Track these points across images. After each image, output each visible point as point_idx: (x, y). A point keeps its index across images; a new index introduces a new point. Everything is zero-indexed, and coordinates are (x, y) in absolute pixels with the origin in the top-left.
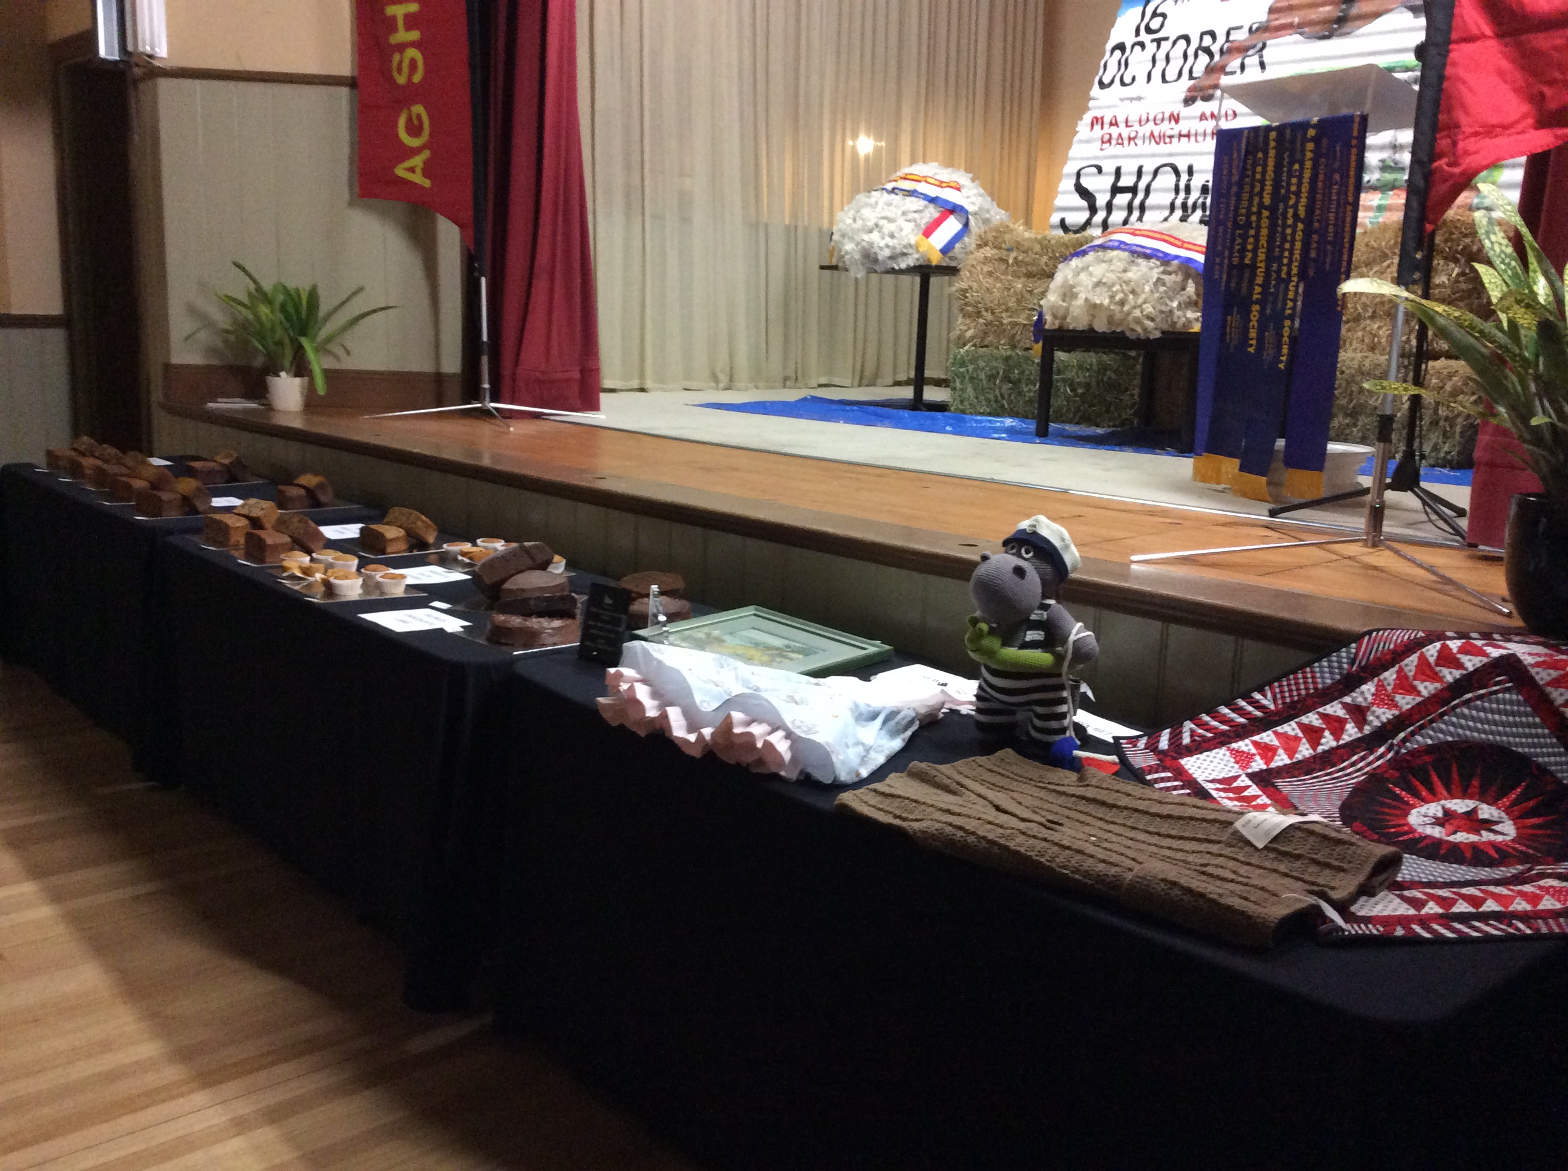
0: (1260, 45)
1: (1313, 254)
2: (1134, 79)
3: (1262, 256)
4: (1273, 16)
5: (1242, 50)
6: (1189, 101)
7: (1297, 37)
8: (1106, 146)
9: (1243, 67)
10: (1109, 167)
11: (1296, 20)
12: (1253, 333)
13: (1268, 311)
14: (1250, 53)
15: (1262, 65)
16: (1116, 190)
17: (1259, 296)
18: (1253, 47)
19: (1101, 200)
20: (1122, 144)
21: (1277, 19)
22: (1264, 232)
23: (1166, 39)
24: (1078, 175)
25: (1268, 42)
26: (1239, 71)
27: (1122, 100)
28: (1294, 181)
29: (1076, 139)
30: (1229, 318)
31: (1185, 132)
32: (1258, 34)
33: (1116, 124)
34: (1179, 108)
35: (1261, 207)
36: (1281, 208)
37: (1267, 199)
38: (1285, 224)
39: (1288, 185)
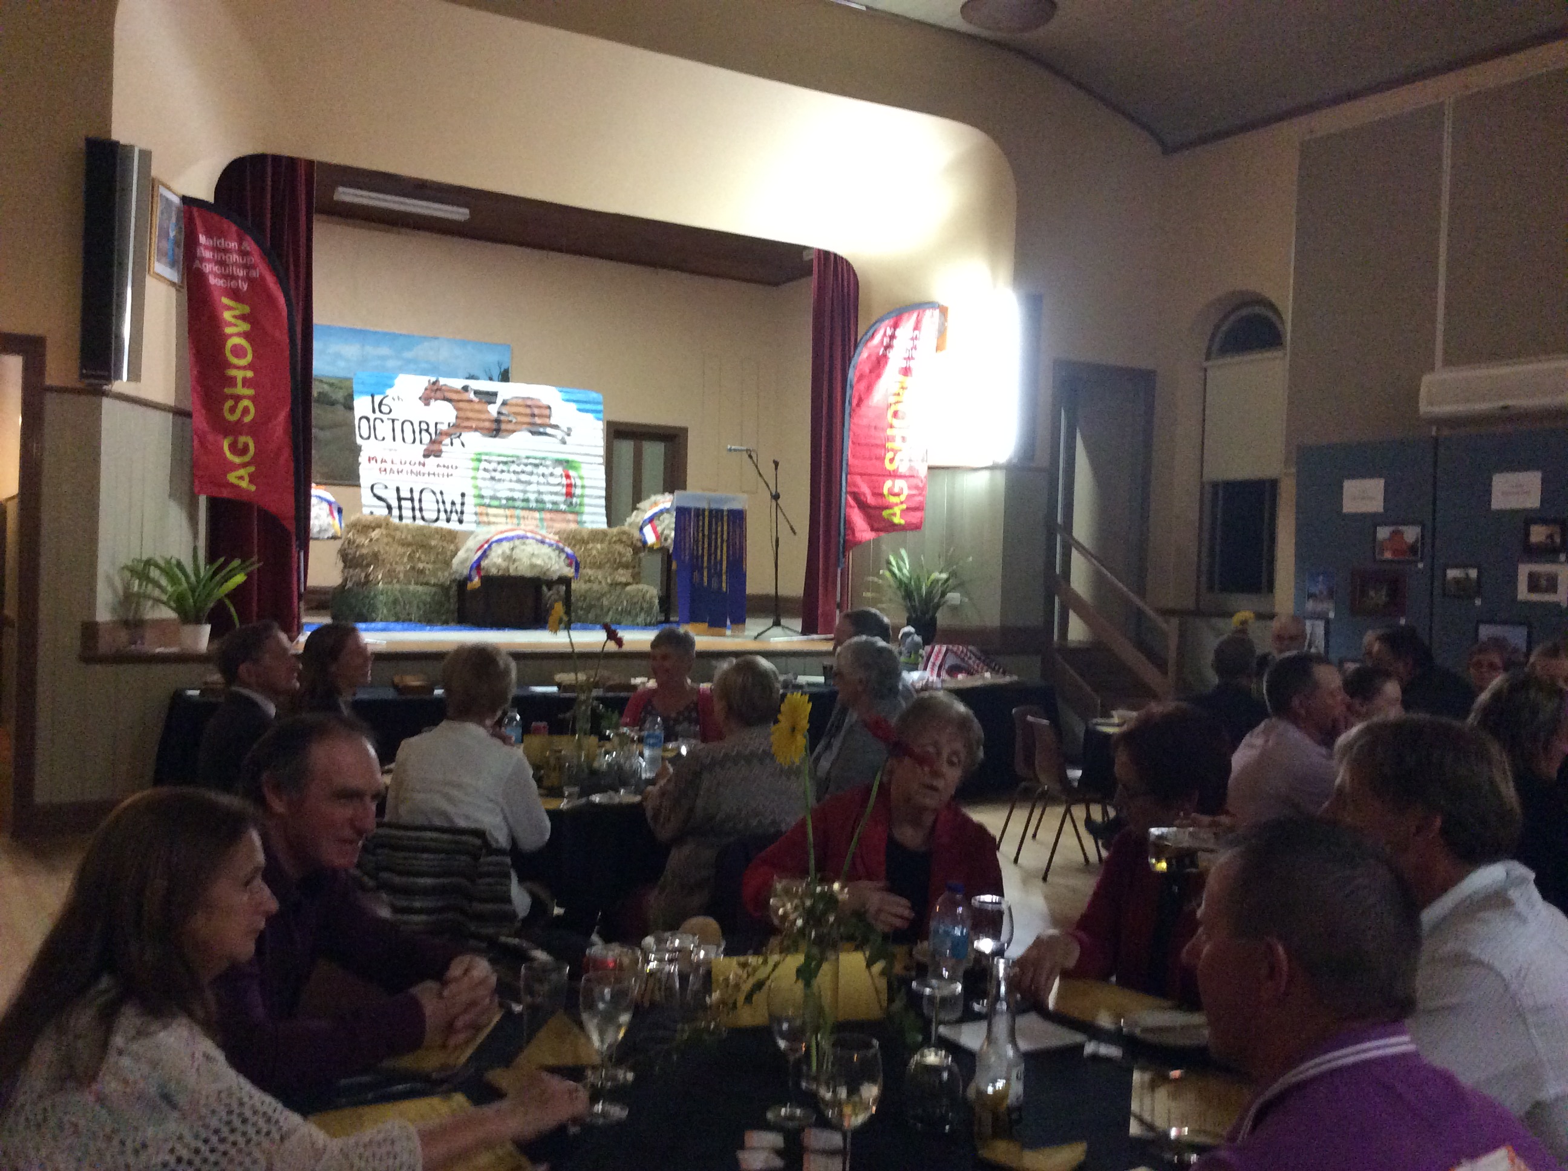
0: (458, 434)
1: (731, 553)
2: (384, 439)
3: (706, 552)
4: (459, 421)
5: (447, 434)
6: (426, 456)
7: (478, 434)
8: (383, 473)
10: (390, 485)
11: (473, 425)
12: (705, 579)
13: (713, 571)
14: (453, 437)
15: (463, 445)
16: (400, 499)
17: (707, 567)
18: (455, 434)
19: (393, 503)
20: (394, 474)
21: (463, 422)
23: (397, 420)
24: (372, 487)
25: (462, 433)
27: (381, 448)
28: (719, 528)
29: (361, 466)
30: (694, 574)
32: (454, 428)
33: (385, 461)
35: (703, 535)
36: (713, 537)
37: (706, 533)
38: (716, 542)
39: (716, 529)
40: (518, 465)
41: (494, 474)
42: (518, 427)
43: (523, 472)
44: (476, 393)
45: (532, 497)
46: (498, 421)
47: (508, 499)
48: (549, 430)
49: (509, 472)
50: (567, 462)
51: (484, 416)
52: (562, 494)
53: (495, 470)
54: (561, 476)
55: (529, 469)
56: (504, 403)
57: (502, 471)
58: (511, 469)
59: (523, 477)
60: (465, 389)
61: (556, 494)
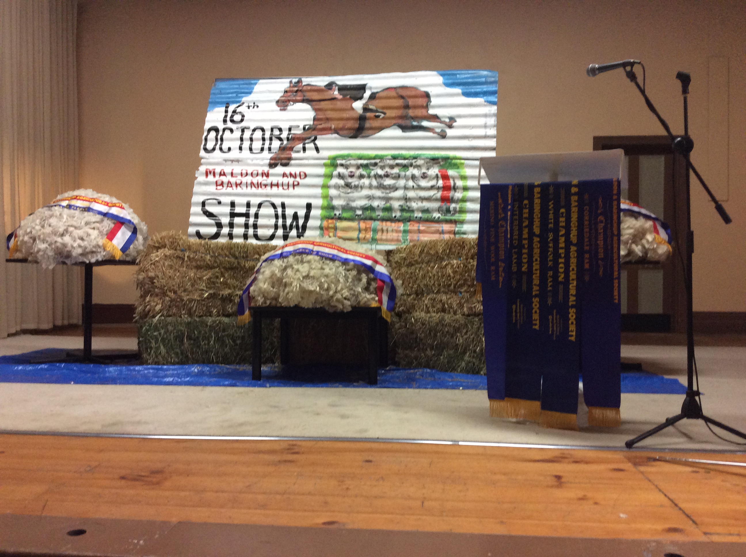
0: (313, 138)
1: (587, 266)
2: (229, 149)
3: (536, 266)
4: (316, 122)
5: (302, 139)
6: (272, 165)
7: (336, 135)
8: (219, 187)
9: (304, 149)
10: (227, 200)
11: (333, 127)
12: (536, 317)
13: (550, 302)
14: (307, 141)
15: (317, 149)
16: (233, 215)
17: (538, 292)
18: (309, 138)
19: (225, 220)
20: (231, 186)
21: (321, 124)
22: (537, 251)
23: (248, 128)
24: (203, 204)
25: (318, 137)
26: (302, 151)
27: (226, 161)
28: (562, 219)
29: (196, 182)
30: (514, 307)
31: (275, 182)
32: (310, 131)
33: (224, 174)
34: (266, 169)
35: (531, 234)
36: (551, 236)
37: (537, 230)
38: (556, 247)
39: (557, 222)
40: (382, 168)
41: (350, 180)
42: (387, 123)
43: (387, 176)
44: (342, 89)
45: (396, 205)
46: (362, 119)
47: (364, 209)
48: (425, 123)
49: (369, 177)
50: (446, 159)
51: (345, 115)
52: (436, 200)
53: (352, 176)
54: (437, 176)
55: (396, 171)
56: (373, 97)
57: (361, 177)
58: (373, 173)
59: (388, 182)
60: (330, 86)
61: (428, 199)
